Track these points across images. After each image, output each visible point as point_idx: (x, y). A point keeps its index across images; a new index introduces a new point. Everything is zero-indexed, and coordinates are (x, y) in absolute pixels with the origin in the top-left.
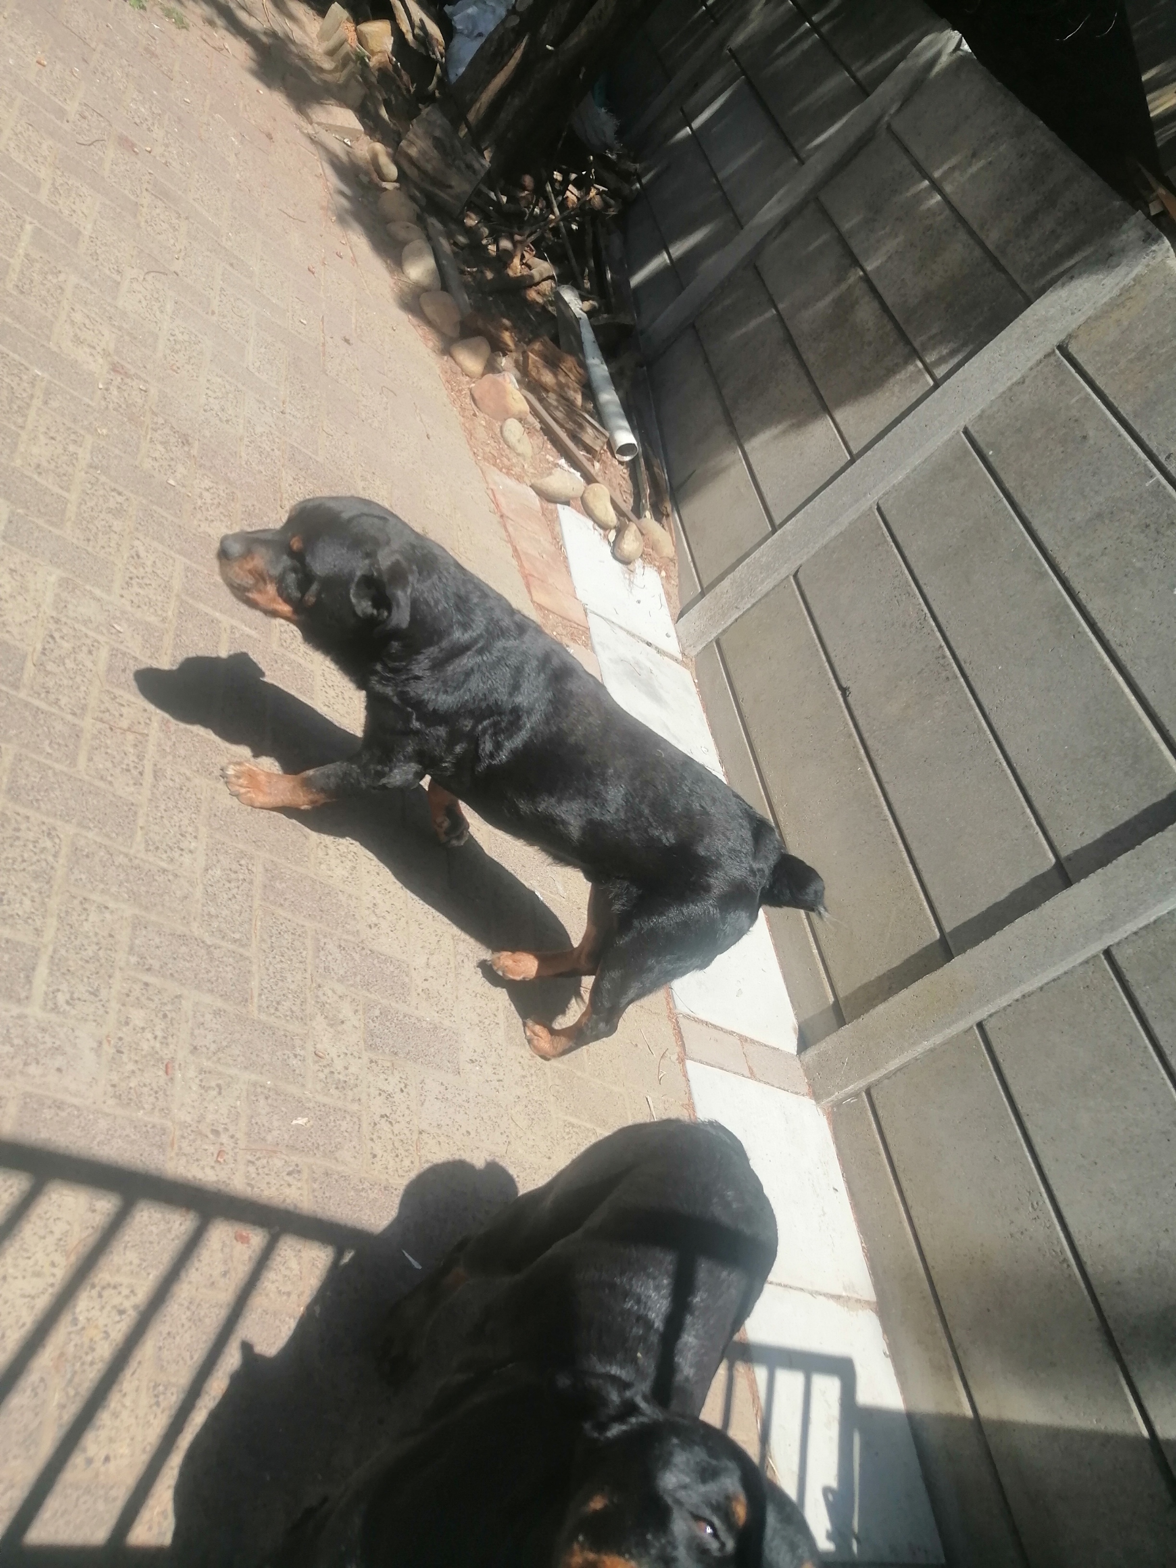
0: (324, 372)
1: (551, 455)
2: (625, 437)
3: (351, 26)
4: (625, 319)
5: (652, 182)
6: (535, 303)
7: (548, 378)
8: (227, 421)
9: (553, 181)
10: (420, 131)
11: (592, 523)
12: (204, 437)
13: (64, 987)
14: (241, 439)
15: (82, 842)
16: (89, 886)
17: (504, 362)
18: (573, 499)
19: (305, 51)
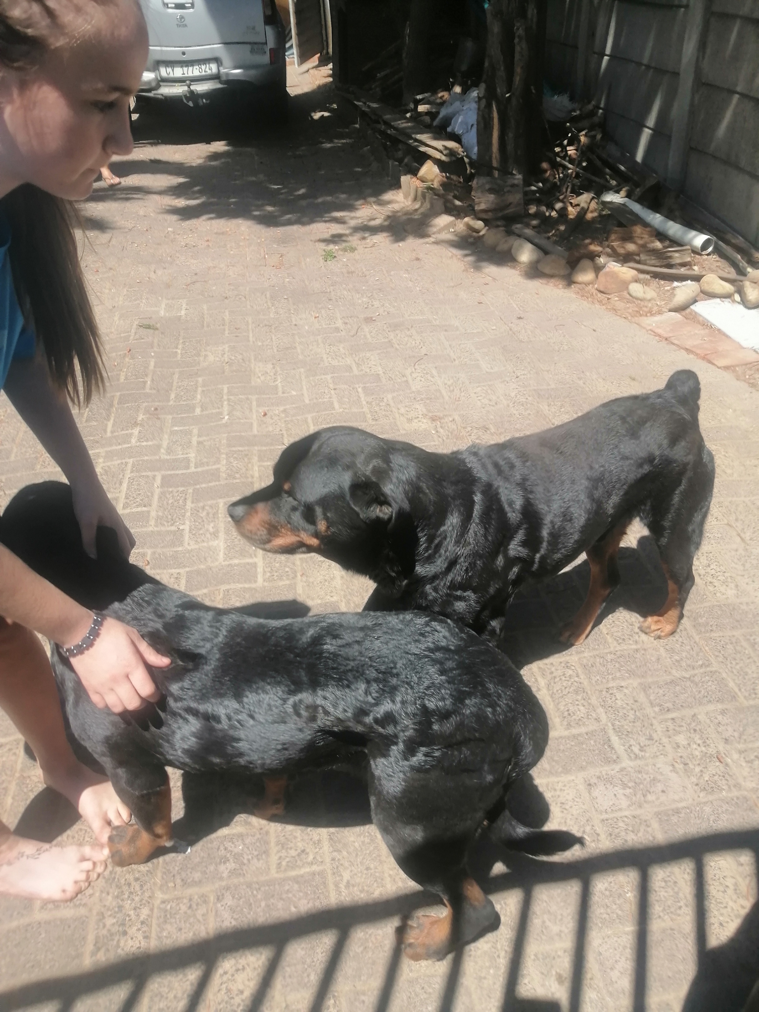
0: (521, 341)
1: (667, 286)
2: (699, 239)
3: (414, 179)
4: (651, 182)
5: (606, 104)
6: (594, 218)
7: (631, 247)
8: (496, 404)
9: (557, 154)
11: (718, 299)
12: (492, 420)
14: (508, 406)
15: (585, 661)
16: (604, 680)
17: (602, 260)
18: (697, 296)
19: (404, 210)
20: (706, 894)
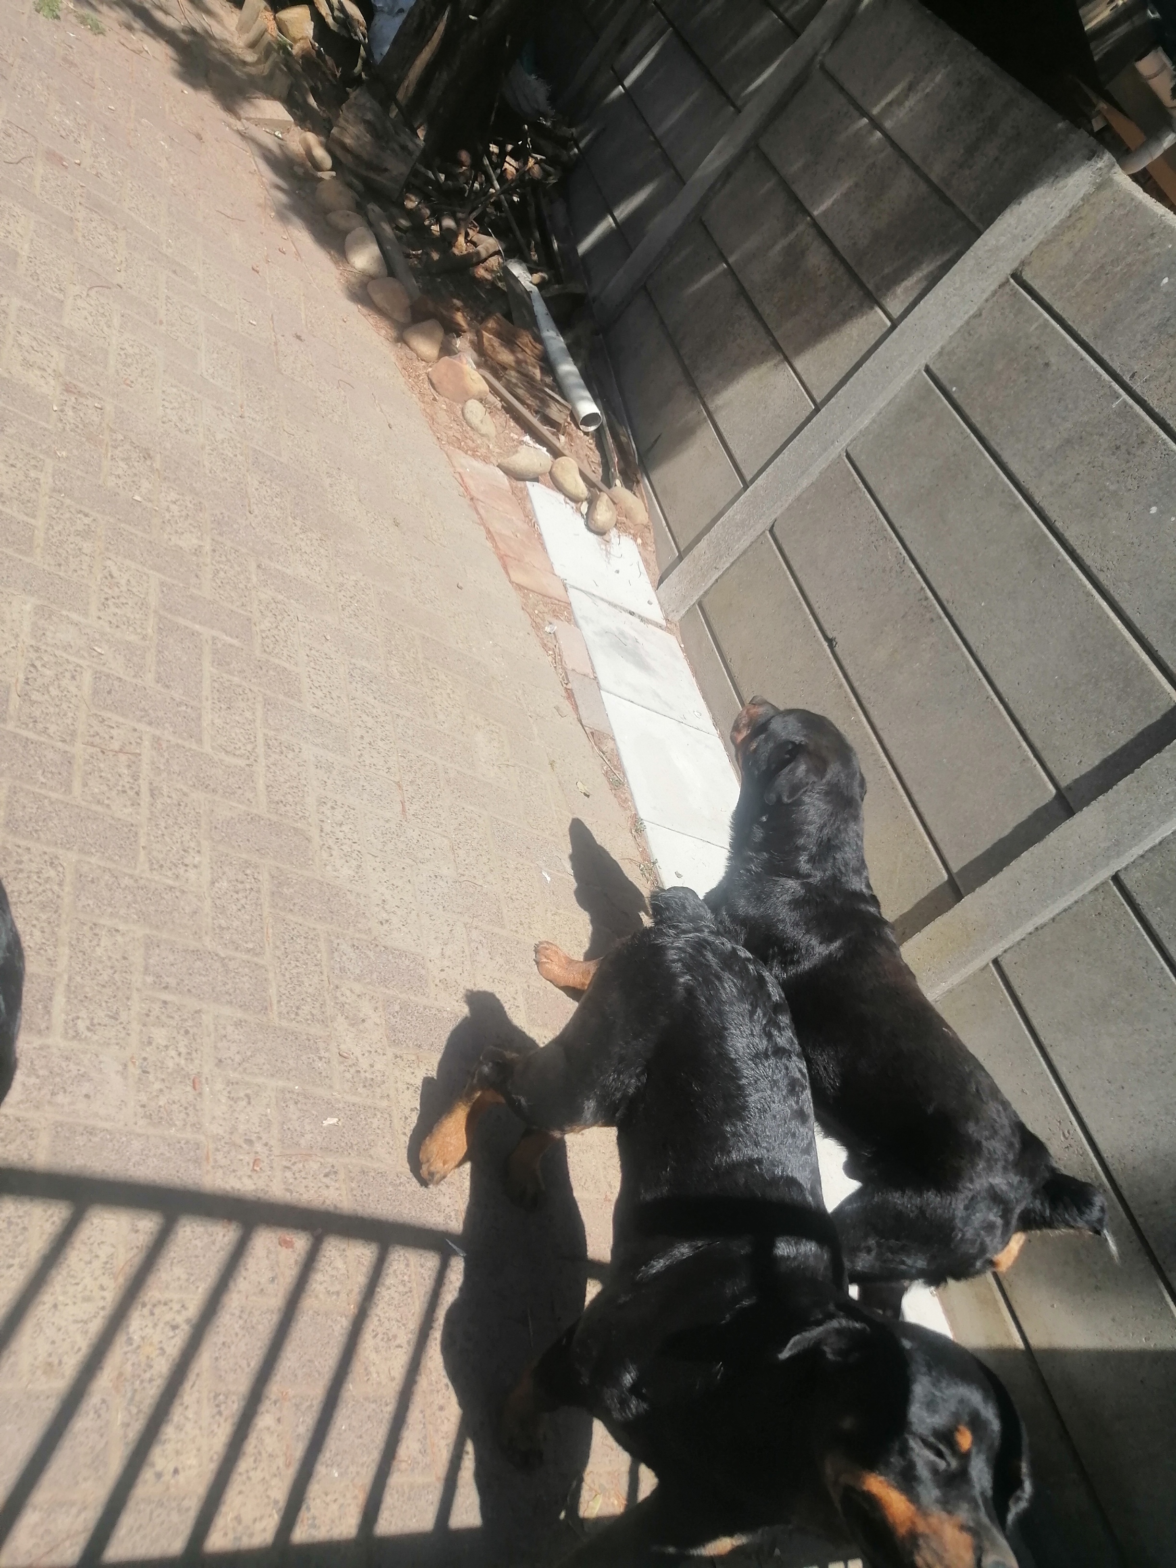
0: (279, 371)
1: (515, 432)
2: (588, 407)
3: (269, 15)
4: (576, 288)
5: (589, 146)
6: (484, 280)
7: (506, 357)
8: (187, 431)
9: (490, 154)
10: (351, 117)
11: (563, 497)
12: (165, 449)
13: (83, 1014)
14: (203, 448)
15: (85, 868)
16: (97, 911)
17: (459, 343)
18: (541, 474)
19: (226, 46)
20: (61, 1260)
